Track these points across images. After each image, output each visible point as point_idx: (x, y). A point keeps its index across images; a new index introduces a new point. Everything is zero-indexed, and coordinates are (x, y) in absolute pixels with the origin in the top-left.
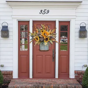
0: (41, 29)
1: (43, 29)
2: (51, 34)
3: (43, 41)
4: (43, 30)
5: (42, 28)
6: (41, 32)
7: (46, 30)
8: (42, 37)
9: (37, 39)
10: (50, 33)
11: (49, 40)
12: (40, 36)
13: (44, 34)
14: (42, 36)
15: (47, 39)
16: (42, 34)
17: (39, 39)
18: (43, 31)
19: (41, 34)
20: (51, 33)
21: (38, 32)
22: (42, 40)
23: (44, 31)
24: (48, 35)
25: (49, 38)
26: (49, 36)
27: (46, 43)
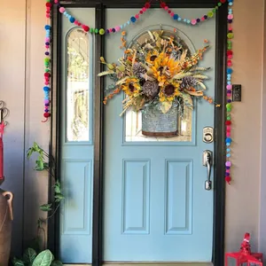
0: (147, 50)
1: (157, 48)
2: (185, 68)
3: (155, 97)
4: (156, 52)
5: (149, 46)
6: (149, 62)
7: (169, 53)
8: (151, 79)
9: (131, 88)
10: (182, 64)
11: (177, 93)
12: (142, 75)
13: (161, 69)
14: (150, 75)
15: (170, 90)
16: (151, 67)
17: (139, 88)
18: (153, 58)
19: (148, 69)
20: (185, 65)
21: (137, 60)
22: (149, 93)
23: (161, 56)
24: (173, 74)
25: (177, 86)
26: (178, 76)
27: (166, 104)
